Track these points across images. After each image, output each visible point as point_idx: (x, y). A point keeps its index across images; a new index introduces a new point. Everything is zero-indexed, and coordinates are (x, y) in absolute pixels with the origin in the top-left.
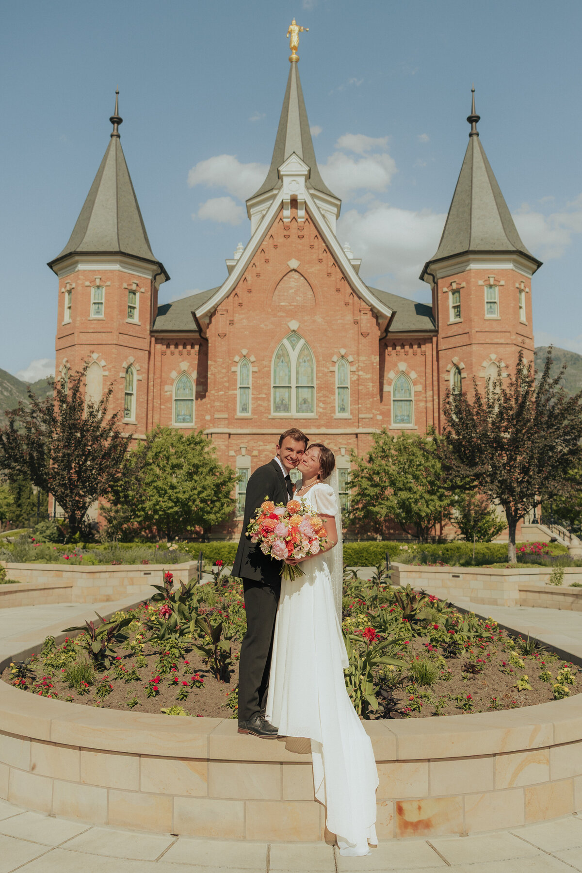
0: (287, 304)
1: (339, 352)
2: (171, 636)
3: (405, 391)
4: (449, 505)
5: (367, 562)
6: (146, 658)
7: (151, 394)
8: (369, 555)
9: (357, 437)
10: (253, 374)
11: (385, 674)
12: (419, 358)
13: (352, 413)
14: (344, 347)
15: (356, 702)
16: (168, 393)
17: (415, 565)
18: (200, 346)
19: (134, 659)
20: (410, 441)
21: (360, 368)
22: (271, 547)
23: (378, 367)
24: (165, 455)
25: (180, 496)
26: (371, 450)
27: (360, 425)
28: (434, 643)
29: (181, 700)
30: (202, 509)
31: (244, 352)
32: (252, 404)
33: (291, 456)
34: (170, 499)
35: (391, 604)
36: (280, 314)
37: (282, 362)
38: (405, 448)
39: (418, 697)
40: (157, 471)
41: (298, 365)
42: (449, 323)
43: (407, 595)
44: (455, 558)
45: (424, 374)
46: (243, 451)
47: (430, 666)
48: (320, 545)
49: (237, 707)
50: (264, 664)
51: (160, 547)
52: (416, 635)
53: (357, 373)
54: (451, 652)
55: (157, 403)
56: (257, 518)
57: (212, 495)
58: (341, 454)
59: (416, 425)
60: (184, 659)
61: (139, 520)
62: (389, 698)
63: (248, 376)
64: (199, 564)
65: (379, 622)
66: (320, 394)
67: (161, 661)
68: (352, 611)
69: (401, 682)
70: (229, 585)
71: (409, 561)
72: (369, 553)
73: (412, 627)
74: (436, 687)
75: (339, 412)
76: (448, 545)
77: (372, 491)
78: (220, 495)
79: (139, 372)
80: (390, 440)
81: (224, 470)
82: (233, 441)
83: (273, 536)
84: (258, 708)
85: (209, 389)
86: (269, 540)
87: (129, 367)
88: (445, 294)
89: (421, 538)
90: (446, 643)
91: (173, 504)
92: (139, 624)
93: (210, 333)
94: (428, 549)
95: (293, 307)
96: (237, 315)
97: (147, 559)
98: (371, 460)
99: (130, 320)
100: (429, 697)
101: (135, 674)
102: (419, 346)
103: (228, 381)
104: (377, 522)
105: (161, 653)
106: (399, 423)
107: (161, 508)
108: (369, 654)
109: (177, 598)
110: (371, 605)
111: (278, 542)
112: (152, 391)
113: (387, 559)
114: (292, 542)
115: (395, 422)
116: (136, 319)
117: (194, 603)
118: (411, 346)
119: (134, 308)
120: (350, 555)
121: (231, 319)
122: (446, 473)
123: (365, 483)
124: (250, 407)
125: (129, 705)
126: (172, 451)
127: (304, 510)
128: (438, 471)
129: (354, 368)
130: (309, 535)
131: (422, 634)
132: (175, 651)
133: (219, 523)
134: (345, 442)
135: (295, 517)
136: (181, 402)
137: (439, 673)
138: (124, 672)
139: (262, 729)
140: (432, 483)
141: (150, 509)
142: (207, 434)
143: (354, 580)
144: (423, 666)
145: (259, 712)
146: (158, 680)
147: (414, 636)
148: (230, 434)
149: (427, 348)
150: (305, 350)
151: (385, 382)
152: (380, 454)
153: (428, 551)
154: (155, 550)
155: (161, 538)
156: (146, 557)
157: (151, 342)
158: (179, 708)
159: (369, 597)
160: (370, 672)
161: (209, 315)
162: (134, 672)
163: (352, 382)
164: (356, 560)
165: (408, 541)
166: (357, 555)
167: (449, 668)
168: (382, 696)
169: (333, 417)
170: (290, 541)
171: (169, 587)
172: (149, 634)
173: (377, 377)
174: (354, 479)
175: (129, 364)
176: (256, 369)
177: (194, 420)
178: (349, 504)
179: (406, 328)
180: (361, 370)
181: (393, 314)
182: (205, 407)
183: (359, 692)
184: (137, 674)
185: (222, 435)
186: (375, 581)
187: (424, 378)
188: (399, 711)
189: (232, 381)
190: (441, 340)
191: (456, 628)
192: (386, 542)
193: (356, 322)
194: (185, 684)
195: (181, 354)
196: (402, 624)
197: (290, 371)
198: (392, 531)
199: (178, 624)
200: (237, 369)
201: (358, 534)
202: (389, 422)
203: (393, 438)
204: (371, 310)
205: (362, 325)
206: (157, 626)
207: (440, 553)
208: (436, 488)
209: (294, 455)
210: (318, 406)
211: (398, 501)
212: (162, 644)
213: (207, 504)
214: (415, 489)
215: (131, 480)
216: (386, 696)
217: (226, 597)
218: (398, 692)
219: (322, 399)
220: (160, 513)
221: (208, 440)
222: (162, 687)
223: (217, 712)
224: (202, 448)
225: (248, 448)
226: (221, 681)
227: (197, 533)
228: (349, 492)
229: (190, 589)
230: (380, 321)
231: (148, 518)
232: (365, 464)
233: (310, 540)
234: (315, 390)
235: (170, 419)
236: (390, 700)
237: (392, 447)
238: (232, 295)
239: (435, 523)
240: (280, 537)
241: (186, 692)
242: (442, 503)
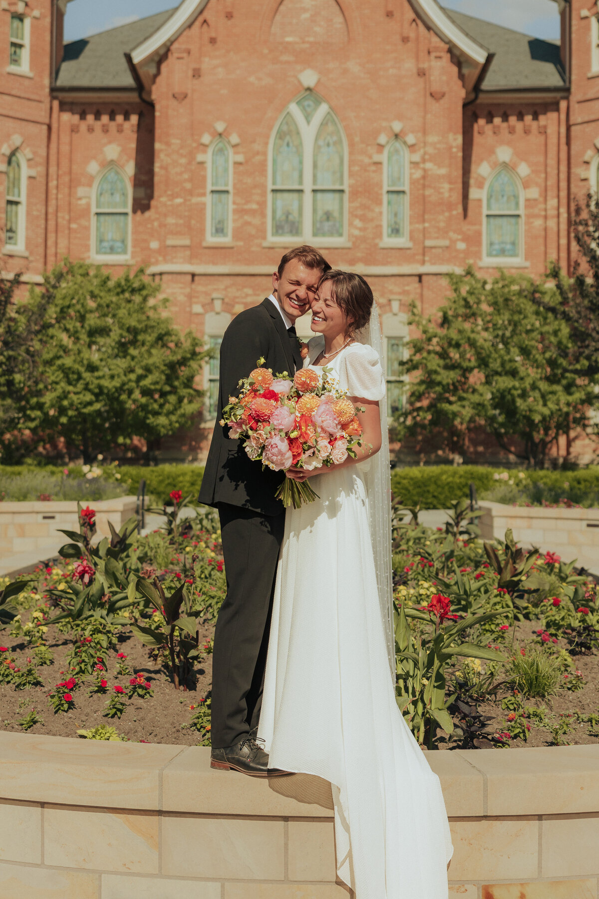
0: (297, 40)
1: (391, 128)
2: (94, 613)
3: (509, 198)
4: (583, 402)
5: (435, 502)
6: (50, 650)
7: (52, 203)
8: (440, 490)
9: (420, 281)
10: (234, 168)
11: (465, 677)
12: (535, 139)
13: (412, 238)
14: (400, 117)
15: (415, 721)
16: (83, 202)
17: (521, 506)
18: (141, 115)
19: (29, 652)
20: (515, 288)
21: (427, 157)
22: (263, 448)
23: (460, 154)
24: (79, 311)
25: (106, 383)
26: (445, 304)
27: (427, 258)
28: (553, 631)
29: (113, 717)
30: (144, 407)
31: (220, 127)
32: (234, 221)
33: (297, 292)
34: (86, 388)
35: (477, 566)
36: (284, 58)
37: (288, 145)
38: (506, 300)
39: (522, 716)
40: (64, 338)
41: (317, 149)
42: (590, 75)
43: (507, 547)
44: (592, 495)
45: (542, 168)
46: (218, 305)
47: (545, 665)
48: (349, 449)
49: (209, 727)
50: (257, 652)
51: (69, 475)
52: (520, 616)
53: (422, 166)
54: (582, 645)
55: (63, 218)
56: (241, 396)
57: (162, 382)
58: (391, 310)
59: (526, 259)
60: (116, 651)
61: (32, 425)
62: (473, 715)
63: (226, 170)
64: (140, 503)
65: (456, 594)
66: (356, 204)
67: (76, 654)
68: (409, 577)
69: (493, 692)
70: (192, 533)
71: (510, 499)
72: (438, 486)
73: (514, 603)
74: (554, 701)
75: (389, 236)
76: (580, 473)
77: (448, 377)
78: (176, 383)
79: (32, 163)
80: (479, 286)
81: (182, 339)
82: (200, 286)
83: (268, 428)
84: (246, 727)
85: (156, 194)
86: (261, 435)
87: (13, 153)
88: (584, 22)
89: (532, 461)
90: (573, 629)
91: (93, 398)
92: (37, 597)
93: (158, 93)
94: (544, 480)
95: (307, 46)
96: (207, 59)
97: (47, 493)
98: (445, 321)
99: (13, 68)
100: (543, 717)
101: (32, 674)
102: (536, 117)
103: (190, 180)
104: (454, 432)
105: (75, 643)
106: (496, 256)
107: (71, 404)
108: (439, 640)
109: (102, 552)
110: (443, 568)
111: (276, 440)
112: (54, 196)
113: (471, 496)
114: (301, 440)
115: (490, 255)
116: (24, 67)
117: (133, 562)
118: (521, 117)
119: (20, 46)
120: (406, 489)
121: (196, 66)
122: (579, 344)
123: (435, 363)
124: (230, 226)
125: (22, 725)
126: (91, 304)
127: (324, 388)
128: (564, 341)
129: (416, 157)
130: (331, 430)
131: (531, 616)
132: (102, 638)
133: (174, 433)
134: (397, 289)
135: (308, 399)
136: (107, 218)
137: (560, 678)
138: (12, 672)
139: (253, 761)
140: (552, 363)
141: (52, 406)
142: (154, 275)
143: (413, 527)
144: (532, 665)
145: (247, 732)
146: (72, 685)
147: (516, 618)
148: (193, 275)
149: (550, 120)
150: (330, 124)
151: (472, 181)
152: (462, 311)
153: (545, 484)
154: (62, 478)
155: (72, 459)
156: (46, 489)
157: (51, 109)
158: (110, 729)
159: (438, 554)
160: (441, 671)
161: (157, 59)
162: (30, 671)
163: (413, 182)
164: (416, 498)
165: (508, 466)
166: (418, 490)
167: (577, 669)
168: (460, 713)
169: (376, 245)
170: (296, 439)
171: (89, 533)
172: (55, 613)
173: (458, 173)
174: (415, 355)
175: (13, 148)
176: (240, 158)
177: (130, 249)
178: (404, 399)
179: (512, 83)
180: (430, 160)
181: (490, 58)
182: (149, 226)
183: (420, 705)
184: (36, 675)
185: (179, 277)
186: (450, 529)
187: (543, 175)
188: (490, 737)
189: (198, 180)
190: (575, 107)
191: (591, 604)
192: (469, 468)
193: (422, 73)
194: (119, 690)
195: (105, 130)
196: (496, 596)
197: (301, 162)
198: (481, 449)
199: (106, 593)
200: (207, 157)
201: (420, 452)
202: (478, 255)
203: (485, 283)
204: (450, 51)
205: (432, 78)
206: (69, 596)
207: (566, 486)
208: (559, 371)
209: (302, 292)
210: (351, 224)
211: (492, 393)
212: (78, 625)
213: (152, 397)
214: (522, 372)
215: (19, 355)
216: (467, 712)
217: (188, 553)
218: (487, 708)
219: (360, 212)
220: (70, 413)
221: (153, 285)
222: (79, 697)
223: (176, 736)
224: (145, 299)
225: (226, 300)
226: (182, 688)
227: (135, 449)
228: (406, 378)
229: (125, 537)
230: (465, 71)
231: (47, 422)
232: (433, 328)
233: (332, 440)
234: (346, 196)
235: (87, 248)
236: (474, 718)
237: (483, 298)
238: (198, 23)
239: (557, 434)
240: (280, 430)
241: (122, 704)
242: (570, 399)
